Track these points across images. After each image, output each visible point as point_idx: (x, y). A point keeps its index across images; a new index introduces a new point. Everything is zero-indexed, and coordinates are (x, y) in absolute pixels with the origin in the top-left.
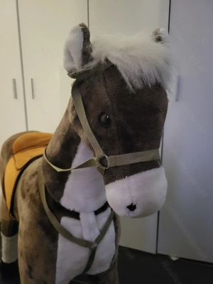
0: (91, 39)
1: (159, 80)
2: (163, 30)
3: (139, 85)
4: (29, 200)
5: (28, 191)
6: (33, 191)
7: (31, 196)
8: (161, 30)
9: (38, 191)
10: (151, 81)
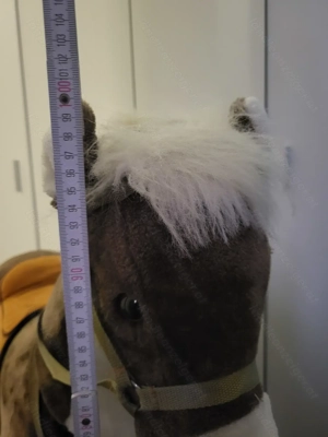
0: (99, 132)
1: (246, 223)
2: (253, 100)
3: (200, 240)
4: (12, 412)
5: (12, 390)
6: (20, 393)
7: (16, 403)
8: (249, 100)
9: (27, 395)
10: (227, 228)
